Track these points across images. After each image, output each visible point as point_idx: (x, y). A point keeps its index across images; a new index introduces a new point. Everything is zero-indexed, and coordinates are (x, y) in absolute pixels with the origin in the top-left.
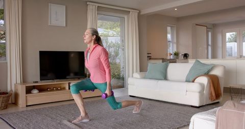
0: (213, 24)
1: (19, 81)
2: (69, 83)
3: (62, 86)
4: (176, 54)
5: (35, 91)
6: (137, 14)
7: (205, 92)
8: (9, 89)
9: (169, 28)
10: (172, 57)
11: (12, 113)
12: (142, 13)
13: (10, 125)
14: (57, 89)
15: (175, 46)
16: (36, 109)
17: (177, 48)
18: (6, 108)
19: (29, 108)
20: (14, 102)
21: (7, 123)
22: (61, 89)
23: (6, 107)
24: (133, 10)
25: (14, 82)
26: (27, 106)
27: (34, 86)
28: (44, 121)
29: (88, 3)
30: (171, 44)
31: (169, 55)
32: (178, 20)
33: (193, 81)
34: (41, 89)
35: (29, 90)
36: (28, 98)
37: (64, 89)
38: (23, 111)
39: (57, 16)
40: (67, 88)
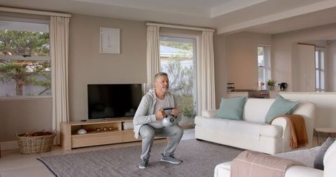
0: (327, 41)
1: (65, 120)
2: (122, 123)
3: (115, 127)
4: (271, 84)
5: (82, 132)
6: (211, 34)
7: (283, 137)
8: (54, 128)
9: (260, 49)
10: (265, 88)
11: (54, 157)
12: (219, 33)
13: (50, 169)
14: (108, 130)
15: (269, 72)
16: (81, 153)
17: (273, 75)
18: (50, 151)
19: (75, 151)
20: (59, 144)
21: (48, 167)
22: (112, 130)
23: (49, 149)
24: (206, 30)
25: (59, 120)
26: (72, 149)
27: (82, 126)
28: (87, 166)
29: (147, 24)
30: (264, 70)
31: (260, 85)
32: (273, 38)
33: (270, 124)
34: (90, 130)
35: (75, 131)
36: (74, 140)
37: (116, 129)
38: (67, 155)
39: (110, 41)
40: (120, 129)
